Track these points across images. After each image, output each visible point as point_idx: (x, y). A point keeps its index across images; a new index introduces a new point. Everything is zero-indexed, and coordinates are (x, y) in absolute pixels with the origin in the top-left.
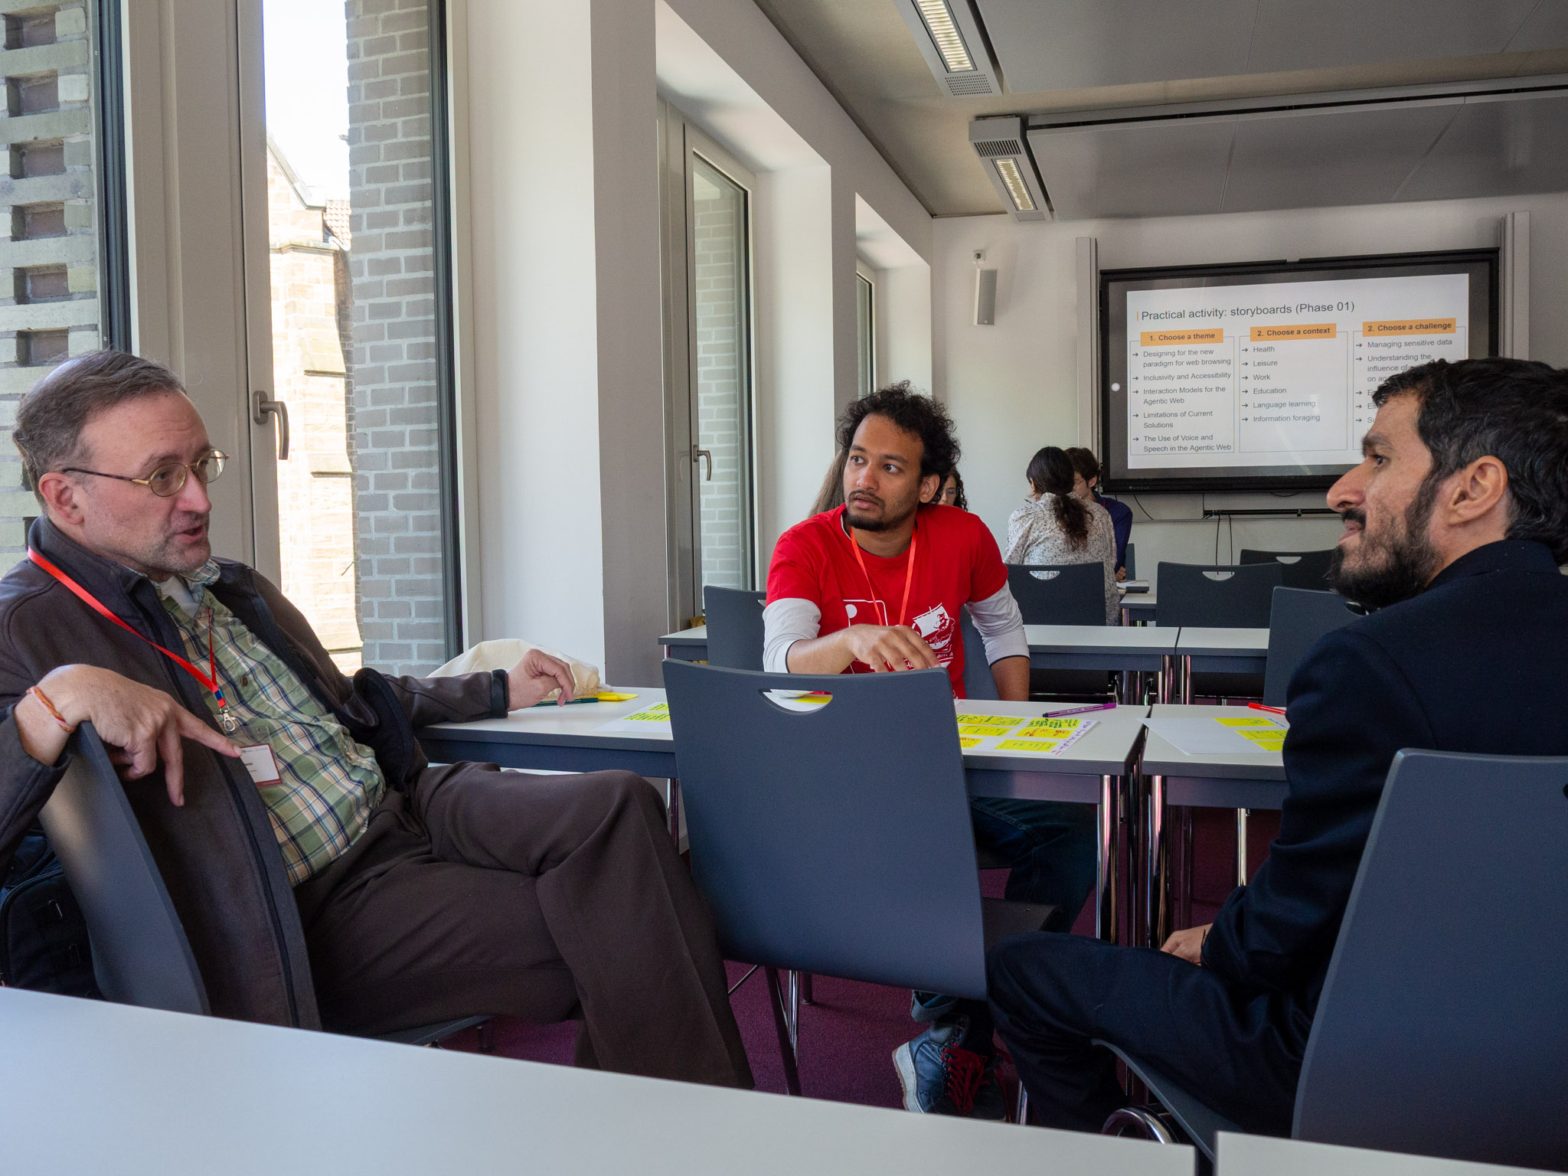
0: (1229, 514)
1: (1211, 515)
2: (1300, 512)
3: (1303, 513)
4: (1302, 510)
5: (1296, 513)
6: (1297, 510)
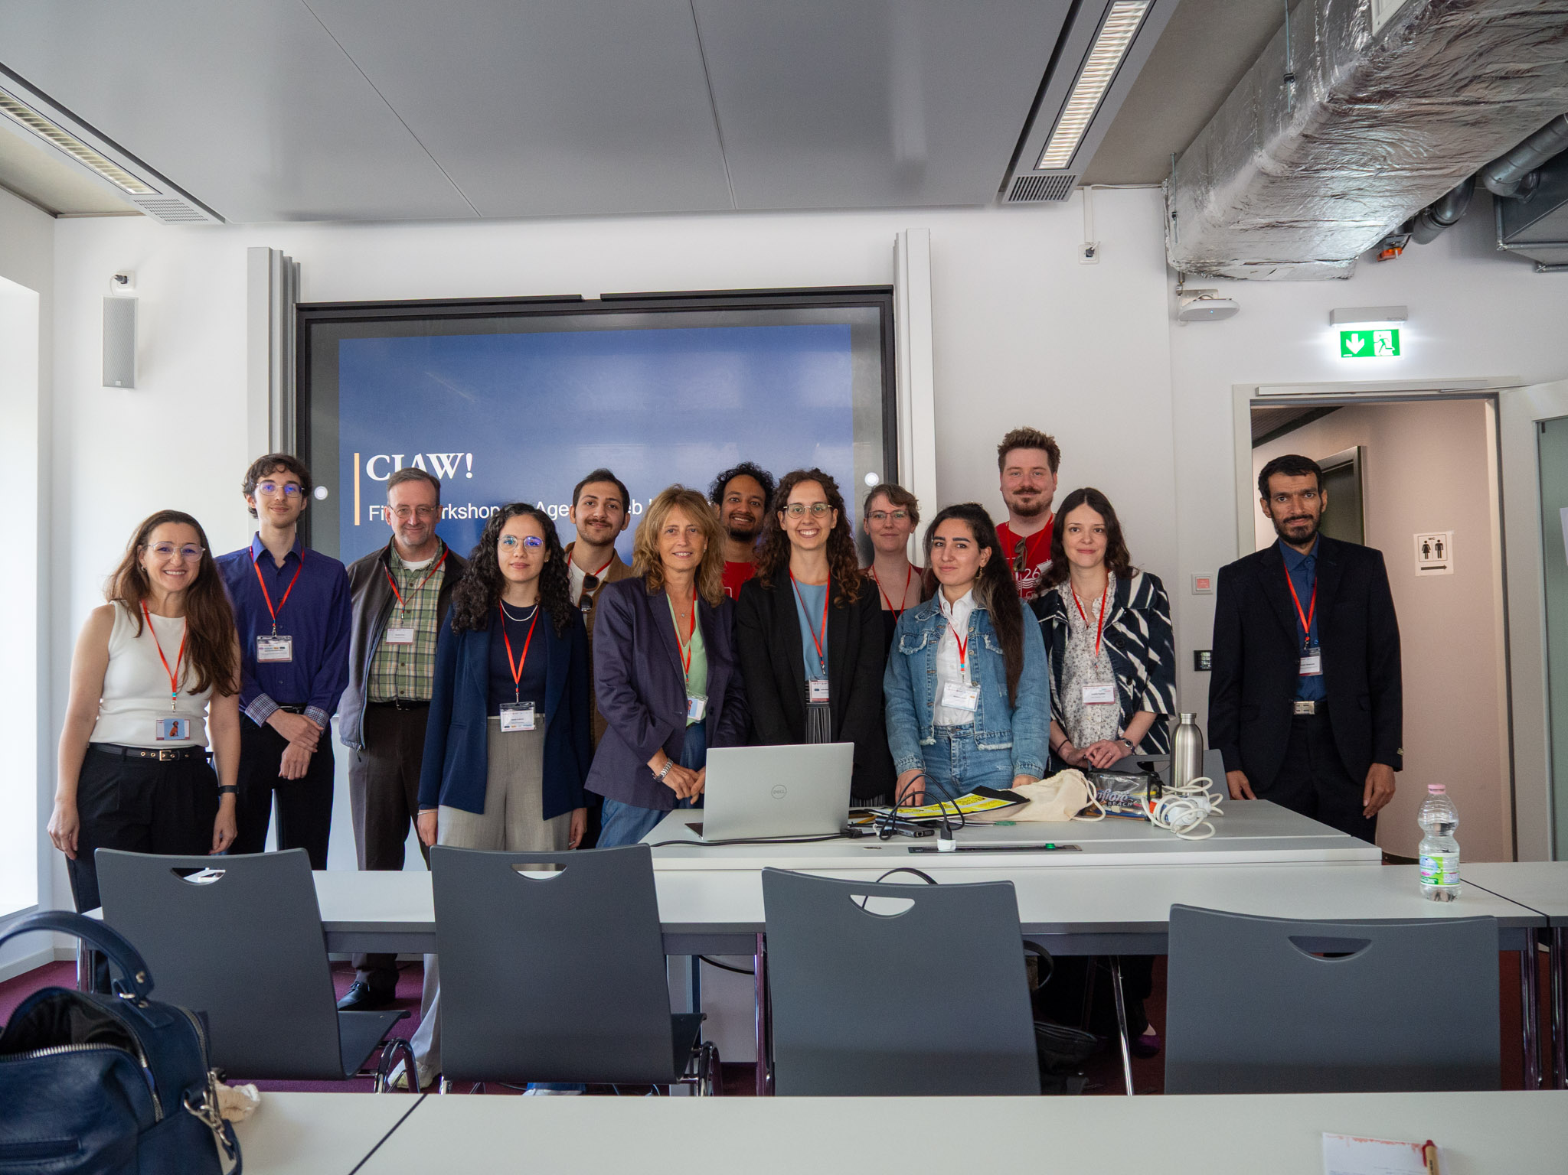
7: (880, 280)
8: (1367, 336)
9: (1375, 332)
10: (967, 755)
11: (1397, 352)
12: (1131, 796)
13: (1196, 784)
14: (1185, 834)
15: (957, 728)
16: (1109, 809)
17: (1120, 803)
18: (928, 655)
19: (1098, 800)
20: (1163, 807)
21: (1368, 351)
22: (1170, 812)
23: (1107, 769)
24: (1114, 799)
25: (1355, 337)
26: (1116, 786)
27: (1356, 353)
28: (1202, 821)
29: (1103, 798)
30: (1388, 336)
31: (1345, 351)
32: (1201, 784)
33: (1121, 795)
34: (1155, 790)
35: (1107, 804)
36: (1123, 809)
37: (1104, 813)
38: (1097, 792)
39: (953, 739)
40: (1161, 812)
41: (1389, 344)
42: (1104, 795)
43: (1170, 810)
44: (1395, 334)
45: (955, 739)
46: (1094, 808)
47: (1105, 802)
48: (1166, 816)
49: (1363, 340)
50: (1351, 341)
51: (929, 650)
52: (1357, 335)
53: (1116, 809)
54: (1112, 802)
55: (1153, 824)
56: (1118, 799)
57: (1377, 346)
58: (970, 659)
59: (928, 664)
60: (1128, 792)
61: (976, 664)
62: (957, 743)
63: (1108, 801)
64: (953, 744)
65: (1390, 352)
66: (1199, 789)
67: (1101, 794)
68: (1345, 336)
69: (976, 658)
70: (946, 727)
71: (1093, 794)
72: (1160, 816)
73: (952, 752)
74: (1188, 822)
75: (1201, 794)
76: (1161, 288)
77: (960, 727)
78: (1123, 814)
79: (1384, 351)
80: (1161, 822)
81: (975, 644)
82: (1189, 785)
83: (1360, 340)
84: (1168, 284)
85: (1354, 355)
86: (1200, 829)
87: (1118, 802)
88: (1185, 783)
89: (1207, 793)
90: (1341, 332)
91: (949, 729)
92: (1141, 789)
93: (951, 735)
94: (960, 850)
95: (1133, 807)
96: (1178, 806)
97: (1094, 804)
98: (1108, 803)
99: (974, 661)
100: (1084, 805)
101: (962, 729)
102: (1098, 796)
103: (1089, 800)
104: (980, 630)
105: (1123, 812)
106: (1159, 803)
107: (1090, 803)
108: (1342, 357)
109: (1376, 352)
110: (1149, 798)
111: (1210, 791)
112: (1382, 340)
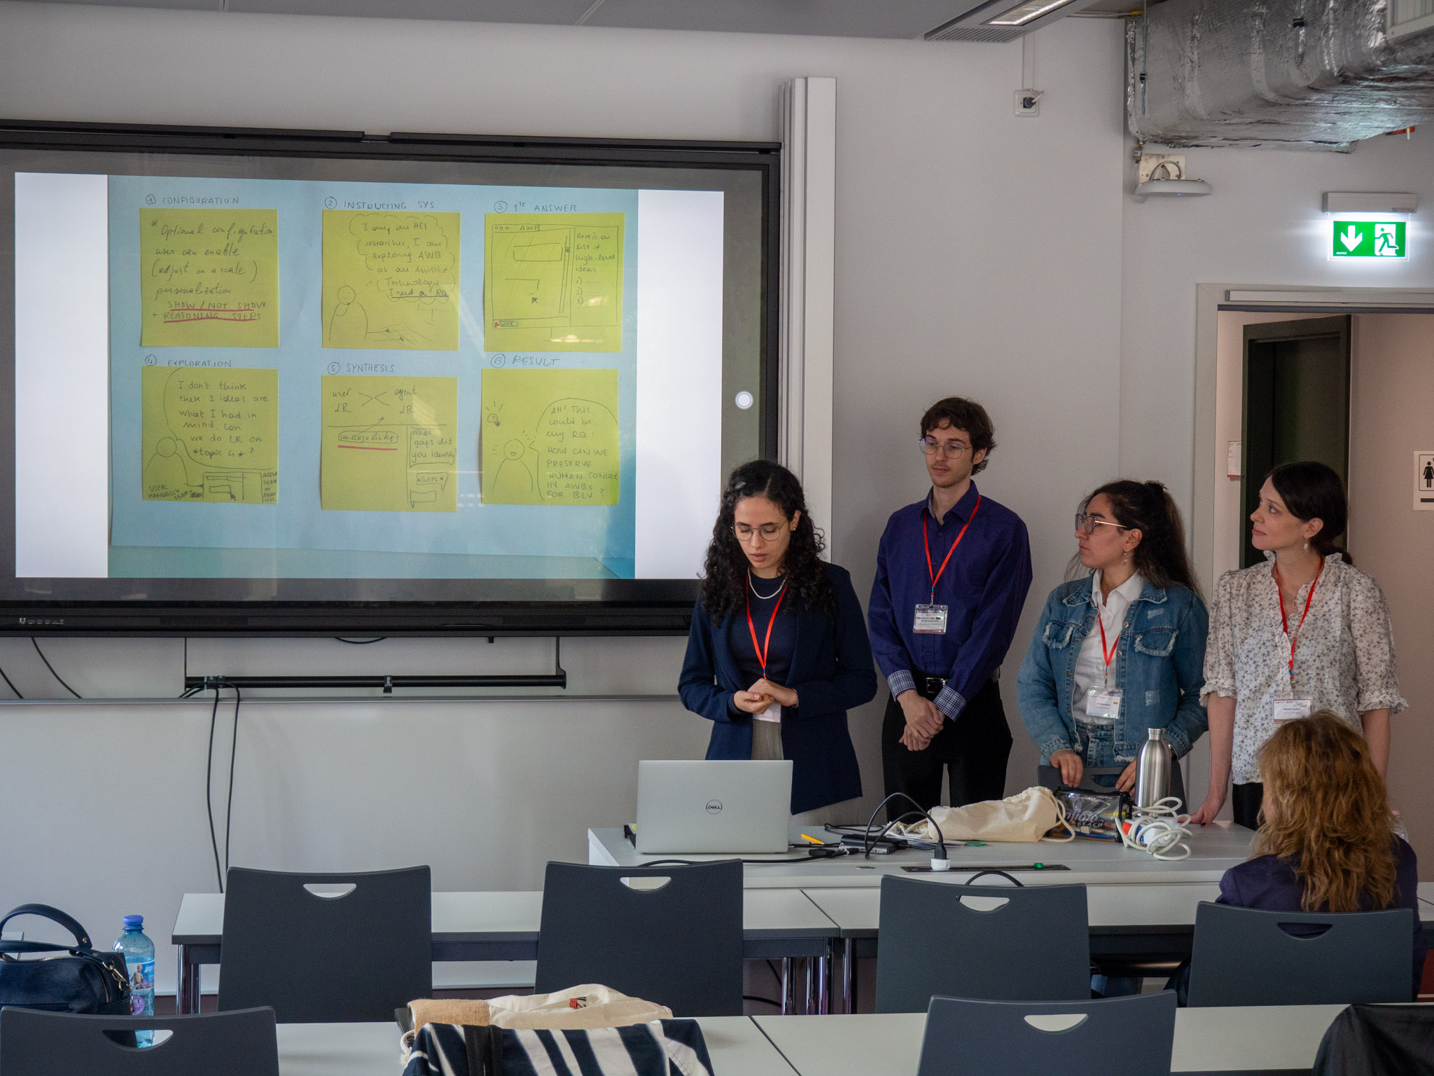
0: (237, 686)
1: (201, 688)
2: (388, 683)
3: (395, 685)
4: (394, 678)
5: (382, 685)
6: (383, 678)
7: (758, 132)
8: (1366, 230)
9: (1377, 225)
10: (1105, 759)
11: (1401, 252)
12: (1101, 816)
13: (1165, 804)
14: (1162, 855)
15: (1098, 727)
16: (1078, 830)
17: (1090, 824)
18: (1071, 654)
19: (1067, 820)
20: (1139, 828)
21: (1366, 249)
22: (1146, 834)
23: (1076, 788)
24: (1084, 819)
25: (1352, 229)
26: (1085, 805)
27: (1351, 249)
28: (1178, 842)
29: (1072, 818)
30: (1392, 230)
31: (1339, 247)
32: (1172, 804)
33: (1091, 816)
34: (1125, 811)
35: (1077, 826)
36: (1093, 830)
37: (1073, 834)
38: (1066, 811)
39: (1091, 739)
40: (1136, 834)
41: (1392, 242)
42: (1074, 815)
43: (1146, 831)
44: (1401, 228)
45: (1093, 740)
46: (1061, 829)
47: (1074, 822)
48: (1142, 837)
49: (1361, 235)
50: (1347, 236)
51: (1072, 648)
52: (1354, 227)
53: (1085, 830)
54: (1082, 823)
55: (1126, 845)
56: (1087, 820)
57: (1378, 243)
58: (1117, 661)
59: (1069, 664)
60: (1099, 812)
61: (1123, 667)
62: (1096, 744)
63: (1077, 821)
64: (1090, 745)
65: (1392, 252)
66: (1167, 810)
67: (1070, 813)
68: (1340, 228)
69: (1124, 660)
70: (1087, 724)
71: (1062, 813)
72: (1136, 838)
73: (1089, 752)
74: (1164, 844)
75: (1170, 815)
76: (1115, 150)
77: (1102, 727)
78: (1094, 837)
79: (1386, 251)
80: (1135, 843)
81: (1126, 644)
82: (1156, 806)
83: (1356, 236)
84: (1124, 143)
85: (1350, 254)
86: (1177, 850)
87: (1088, 823)
88: (1151, 803)
89: (1174, 814)
90: (1335, 222)
91: (1089, 727)
92: (1112, 809)
93: (1090, 735)
94: (953, 869)
95: (1103, 828)
96: (1153, 827)
97: (1062, 824)
98: (1077, 823)
99: (1122, 664)
100: (1052, 824)
101: (1103, 729)
102: (1066, 816)
103: (1058, 819)
104: (1135, 628)
105: (1092, 833)
106: (1134, 824)
107: (1059, 823)
108: (1335, 255)
109: (1377, 252)
110: (1120, 817)
111: (1178, 812)
112: (1385, 236)
